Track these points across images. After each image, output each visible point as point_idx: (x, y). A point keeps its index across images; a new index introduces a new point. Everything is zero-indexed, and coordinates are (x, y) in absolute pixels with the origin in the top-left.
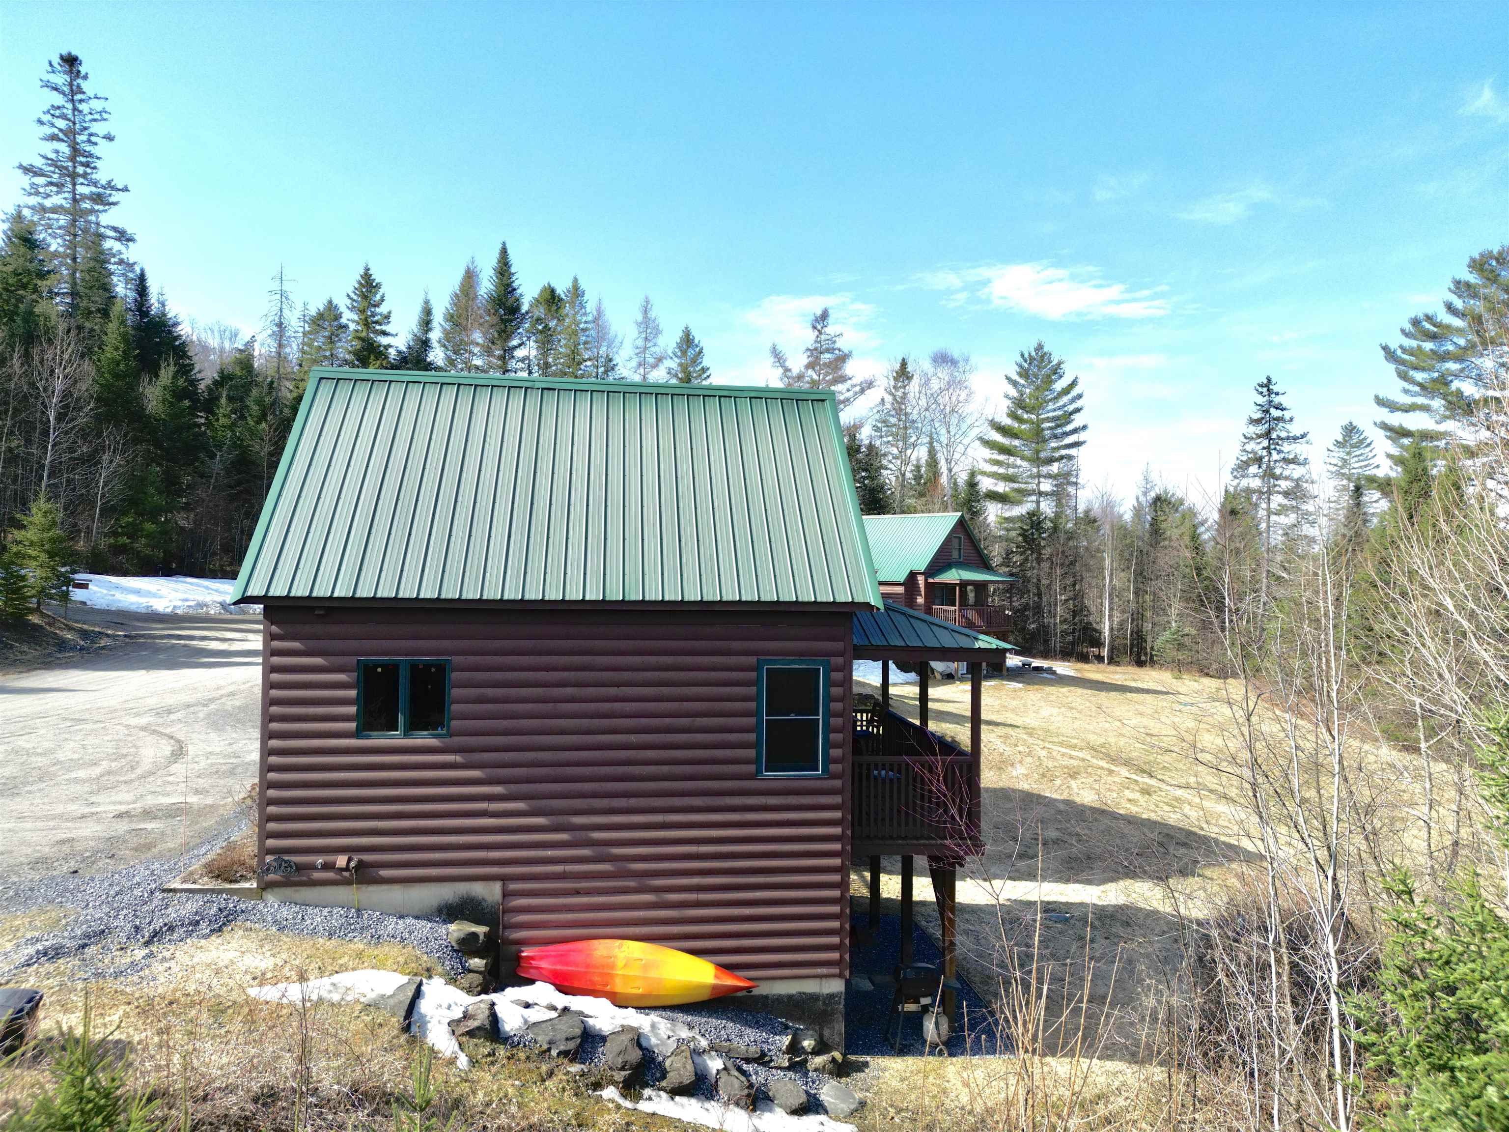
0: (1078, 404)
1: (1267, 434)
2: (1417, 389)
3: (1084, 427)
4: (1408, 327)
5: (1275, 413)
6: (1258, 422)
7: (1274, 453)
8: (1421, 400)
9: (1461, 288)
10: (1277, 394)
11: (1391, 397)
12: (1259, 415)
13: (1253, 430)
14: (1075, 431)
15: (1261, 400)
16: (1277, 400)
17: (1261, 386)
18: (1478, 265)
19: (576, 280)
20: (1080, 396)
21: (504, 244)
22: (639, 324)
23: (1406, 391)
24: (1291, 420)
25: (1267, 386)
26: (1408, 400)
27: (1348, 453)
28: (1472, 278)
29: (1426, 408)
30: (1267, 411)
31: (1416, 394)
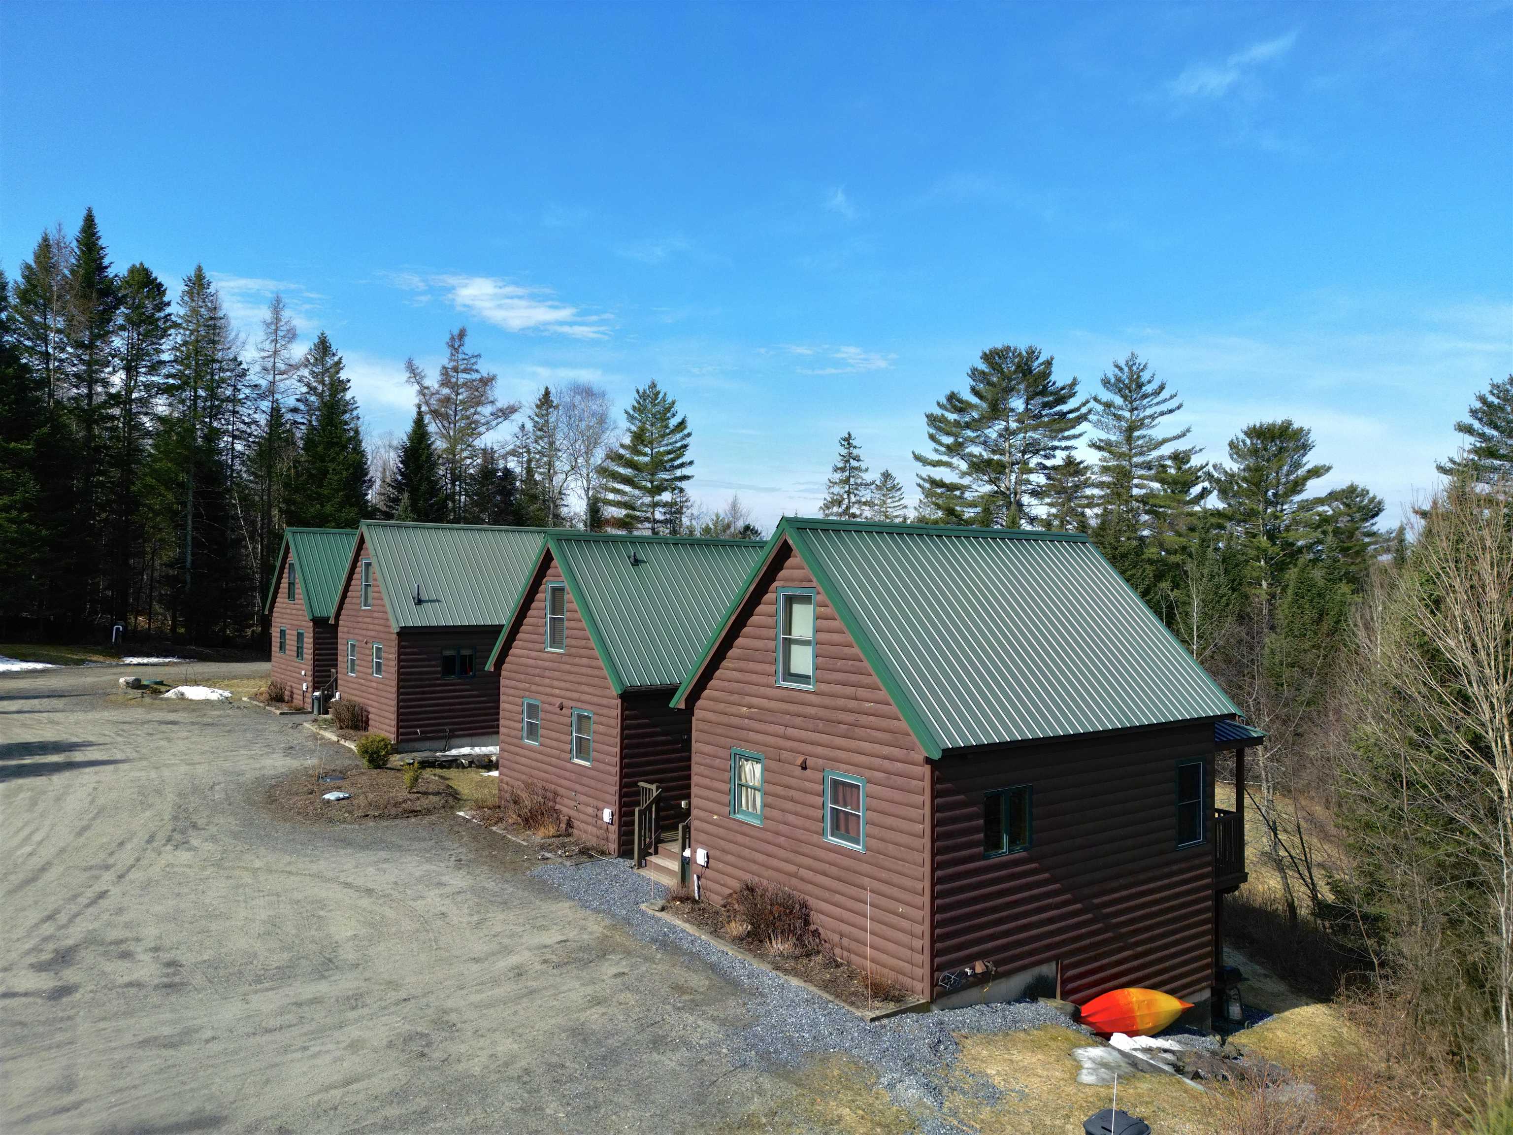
0: (687, 441)
1: (846, 481)
2: (943, 449)
3: (691, 463)
4: (944, 401)
5: (854, 463)
6: (843, 470)
7: (852, 496)
8: (945, 458)
9: (975, 374)
10: (855, 447)
11: (923, 454)
12: (841, 465)
13: (837, 476)
14: (682, 465)
15: (844, 452)
16: (855, 452)
17: (844, 440)
18: (987, 357)
19: (199, 269)
20: (689, 435)
21: (90, 211)
22: (268, 325)
23: (936, 451)
24: (867, 470)
25: (847, 440)
26: (936, 457)
27: (884, 495)
28: (983, 366)
29: (948, 465)
30: (847, 461)
31: (944, 454)
